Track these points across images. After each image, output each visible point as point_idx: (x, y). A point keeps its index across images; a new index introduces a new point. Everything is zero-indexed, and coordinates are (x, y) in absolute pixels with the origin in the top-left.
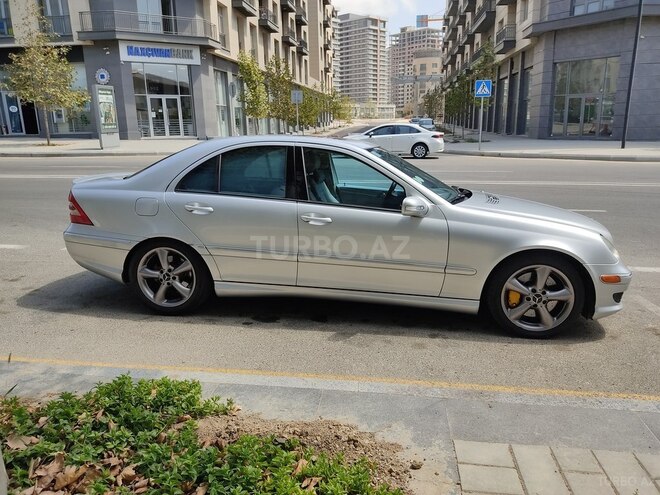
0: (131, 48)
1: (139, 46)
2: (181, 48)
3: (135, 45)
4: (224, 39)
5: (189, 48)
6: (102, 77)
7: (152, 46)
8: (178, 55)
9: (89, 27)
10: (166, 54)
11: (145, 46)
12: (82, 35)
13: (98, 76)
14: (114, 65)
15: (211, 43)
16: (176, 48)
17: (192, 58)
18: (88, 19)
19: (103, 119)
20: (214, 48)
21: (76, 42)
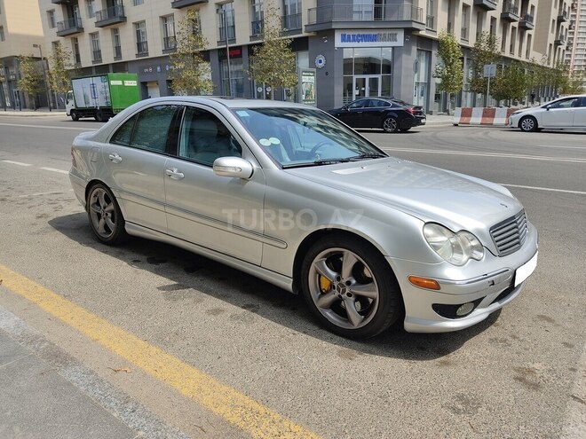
0: (345, 35)
1: (351, 33)
2: (387, 32)
3: (347, 33)
4: (431, 20)
5: (394, 32)
6: (320, 62)
7: (361, 33)
8: (384, 39)
9: (314, 21)
10: (374, 39)
11: (356, 33)
12: (308, 28)
13: (317, 61)
14: (330, 51)
15: (415, 25)
16: (382, 32)
17: (396, 40)
18: (314, 13)
19: (304, 96)
20: (419, 30)
21: (304, 34)
